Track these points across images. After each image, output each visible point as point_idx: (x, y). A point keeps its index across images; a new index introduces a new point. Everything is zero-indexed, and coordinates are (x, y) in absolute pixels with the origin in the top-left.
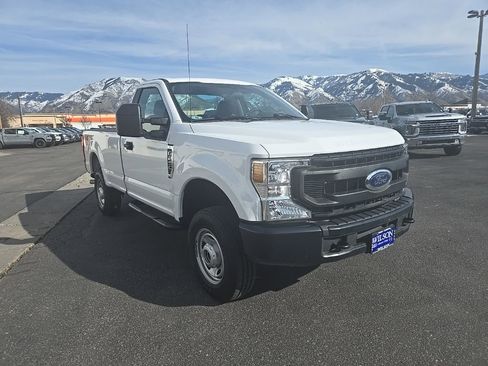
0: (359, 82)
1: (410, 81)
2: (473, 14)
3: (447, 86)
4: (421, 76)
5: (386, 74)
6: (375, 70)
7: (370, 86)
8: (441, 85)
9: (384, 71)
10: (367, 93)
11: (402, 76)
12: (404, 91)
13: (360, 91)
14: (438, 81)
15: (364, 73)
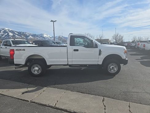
0: (2, 32)
1: (20, 34)
2: (52, 21)
3: (31, 36)
4: (23, 33)
5: (11, 31)
6: (7, 29)
7: (6, 34)
8: (29, 36)
9: (10, 30)
10: (5, 36)
11: (17, 32)
12: (18, 36)
13: (2, 35)
14: (28, 35)
15: (3, 29)
